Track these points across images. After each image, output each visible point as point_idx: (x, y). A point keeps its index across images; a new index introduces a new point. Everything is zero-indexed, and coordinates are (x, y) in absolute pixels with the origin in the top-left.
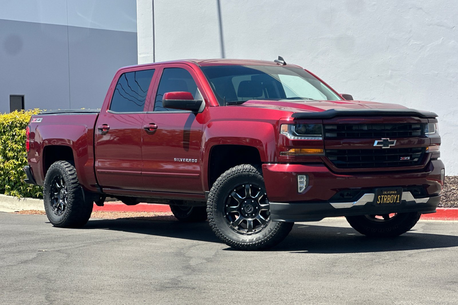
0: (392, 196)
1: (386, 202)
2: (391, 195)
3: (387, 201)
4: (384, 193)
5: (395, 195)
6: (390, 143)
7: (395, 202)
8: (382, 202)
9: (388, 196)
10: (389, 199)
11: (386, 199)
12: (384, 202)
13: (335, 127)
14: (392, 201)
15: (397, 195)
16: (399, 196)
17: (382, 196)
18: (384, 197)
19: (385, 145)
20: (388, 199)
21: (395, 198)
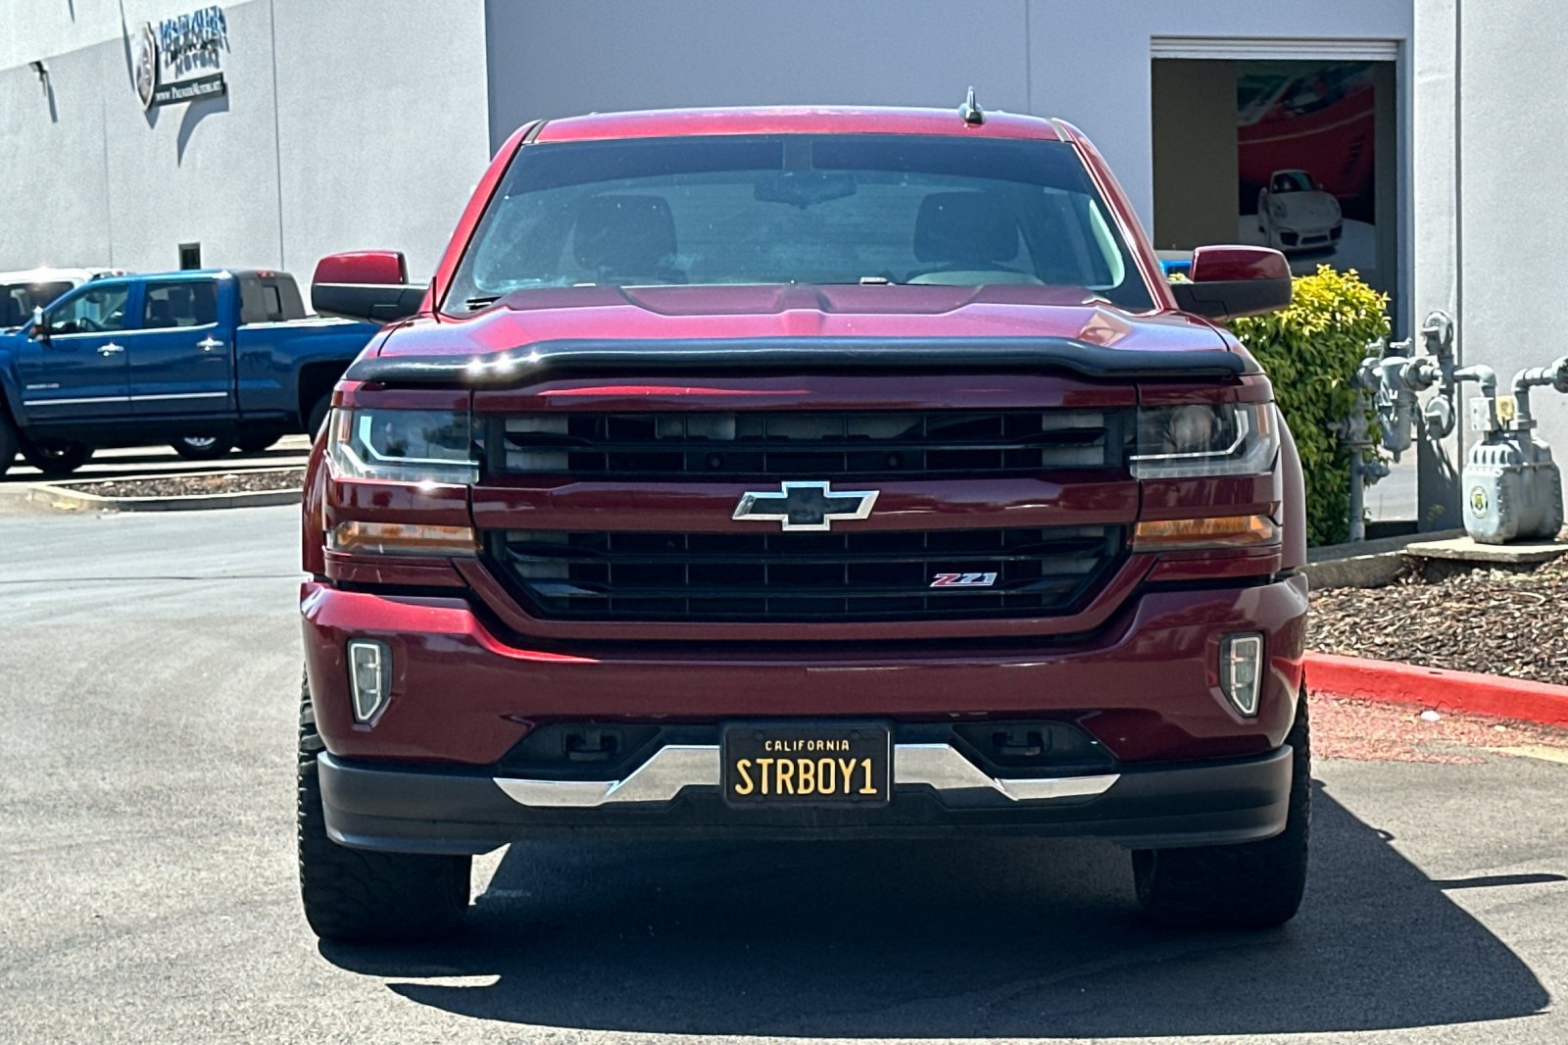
0: (827, 766)
1: (791, 791)
2: (816, 756)
3: (796, 786)
4: (772, 746)
5: (841, 761)
6: (832, 508)
7: (847, 790)
8: (765, 790)
9: (801, 762)
10: (810, 776)
11: (787, 777)
12: (779, 791)
13: (561, 427)
14: (826, 785)
15: (853, 762)
16: (867, 763)
17: (765, 762)
18: (772, 768)
19: (798, 518)
20: (802, 776)
21: (847, 772)
